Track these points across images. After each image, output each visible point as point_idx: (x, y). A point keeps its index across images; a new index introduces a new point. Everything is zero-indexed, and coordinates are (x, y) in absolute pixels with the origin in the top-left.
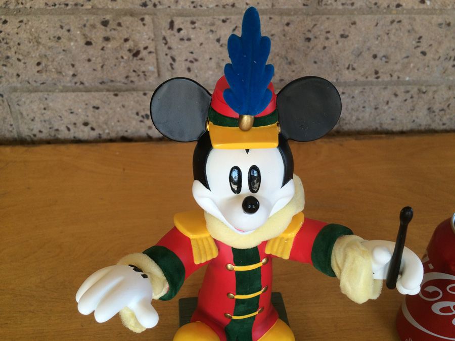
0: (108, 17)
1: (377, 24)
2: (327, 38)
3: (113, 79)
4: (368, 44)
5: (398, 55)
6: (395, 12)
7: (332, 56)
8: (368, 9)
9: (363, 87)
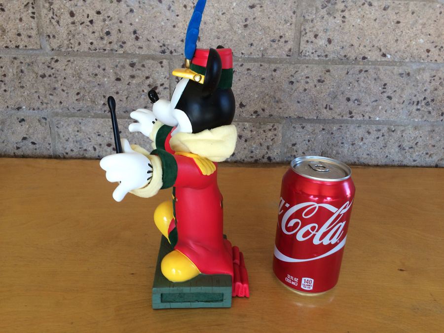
0: (135, 60)
1: (348, 72)
2: (307, 83)
3: (134, 109)
4: (342, 89)
5: (368, 98)
6: (362, 63)
7: (312, 97)
8: (339, 60)
9: (340, 125)
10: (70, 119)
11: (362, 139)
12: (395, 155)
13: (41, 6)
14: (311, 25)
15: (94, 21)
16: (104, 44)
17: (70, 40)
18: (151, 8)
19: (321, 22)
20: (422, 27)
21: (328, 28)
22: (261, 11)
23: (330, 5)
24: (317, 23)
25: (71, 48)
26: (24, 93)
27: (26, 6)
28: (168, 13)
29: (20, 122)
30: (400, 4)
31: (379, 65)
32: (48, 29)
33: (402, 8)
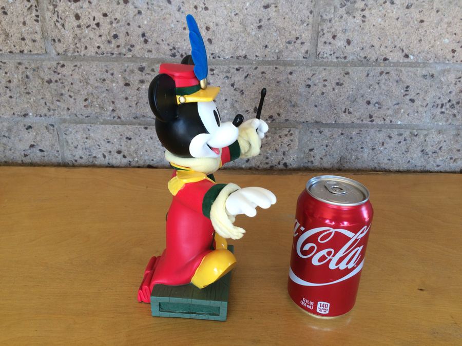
0: (144, 64)
1: (368, 74)
2: (325, 86)
3: (145, 115)
4: (361, 92)
5: (389, 101)
6: (383, 65)
7: (330, 101)
8: (359, 62)
9: (360, 129)
10: (78, 126)
11: (383, 144)
12: (417, 160)
13: (45, 8)
14: (329, 25)
15: (100, 24)
16: (111, 48)
17: (76, 44)
18: (160, 9)
19: (339, 21)
20: (448, 26)
21: (347, 28)
22: (276, 11)
23: (349, 4)
24: (335, 22)
25: (78, 52)
26: (30, 99)
27: (29, 8)
28: (178, 15)
29: (27, 129)
30: (423, 2)
31: (401, 66)
32: (53, 33)
33: (427, 6)
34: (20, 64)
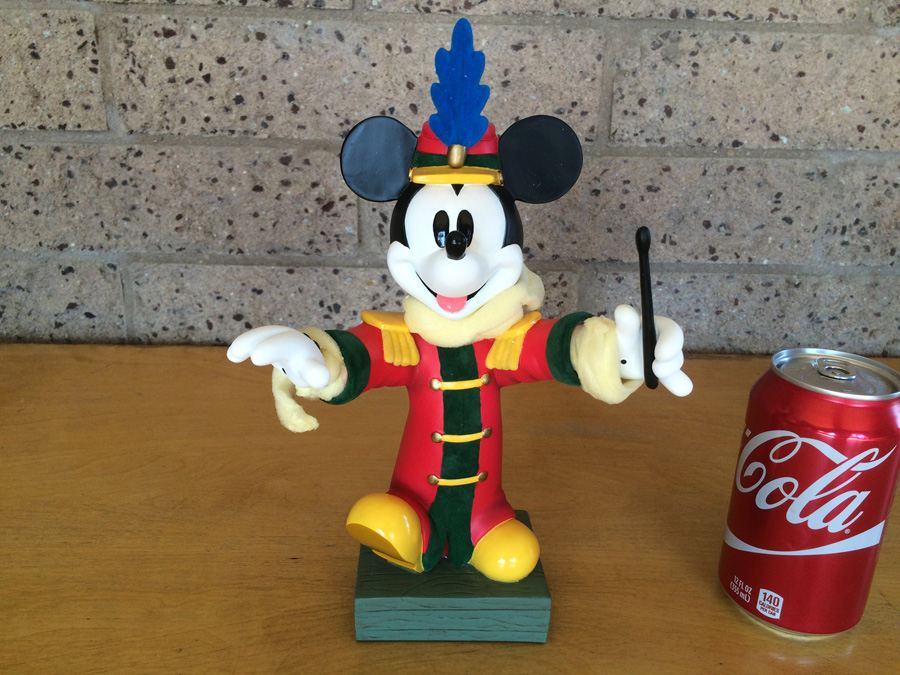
0: (291, 152)
1: (705, 171)
2: (626, 192)
3: (288, 245)
4: (694, 203)
5: (746, 223)
6: (732, 154)
7: (636, 220)
8: (688, 148)
9: (692, 274)
10: (163, 266)
11: (736, 303)
12: (801, 334)
13: (111, 47)
14: (632, 80)
15: (212, 76)
16: (230, 121)
17: (166, 113)
18: (322, 50)
19: (651, 74)
20: (848, 83)
21: (666, 86)
22: (535, 55)
23: (667, 42)
24: (643, 76)
25: (168, 128)
26: (73, 216)
27: (81, 47)
28: (355, 61)
29: (64, 273)
30: (803, 39)
31: (766, 157)
32: (123, 93)
33: (809, 47)
34: (57, 149)
